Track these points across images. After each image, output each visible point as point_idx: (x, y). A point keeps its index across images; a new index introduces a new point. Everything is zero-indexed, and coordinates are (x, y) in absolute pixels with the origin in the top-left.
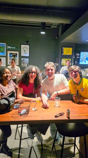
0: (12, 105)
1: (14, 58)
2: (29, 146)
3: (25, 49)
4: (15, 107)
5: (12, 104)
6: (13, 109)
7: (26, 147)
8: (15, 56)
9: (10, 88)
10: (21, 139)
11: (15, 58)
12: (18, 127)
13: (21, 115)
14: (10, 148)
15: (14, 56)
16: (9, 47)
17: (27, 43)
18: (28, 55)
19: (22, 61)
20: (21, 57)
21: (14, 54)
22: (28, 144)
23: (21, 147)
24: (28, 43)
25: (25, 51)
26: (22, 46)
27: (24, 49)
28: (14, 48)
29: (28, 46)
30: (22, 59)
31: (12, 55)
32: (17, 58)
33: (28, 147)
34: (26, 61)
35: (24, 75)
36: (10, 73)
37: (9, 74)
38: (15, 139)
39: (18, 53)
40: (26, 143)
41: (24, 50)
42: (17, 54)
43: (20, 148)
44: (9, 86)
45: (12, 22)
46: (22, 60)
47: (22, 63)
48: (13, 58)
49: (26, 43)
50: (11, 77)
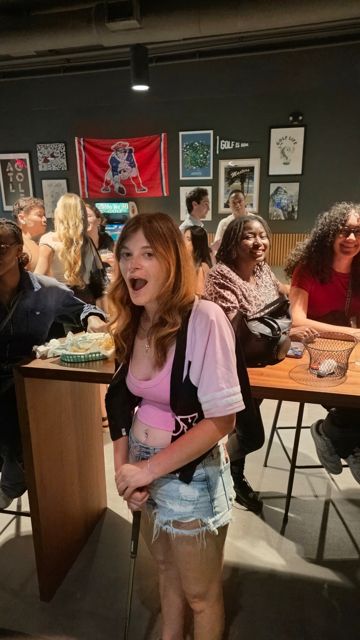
0: (285, 341)
1: (242, 184)
2: (316, 496)
3: (287, 143)
4: (290, 352)
5: (283, 338)
6: (287, 356)
7: (306, 496)
8: (245, 175)
9: (262, 290)
10: (294, 467)
11: (245, 185)
12: (277, 426)
13: (320, 376)
14: (254, 489)
15: (242, 178)
16: (226, 145)
17: (296, 119)
18: (296, 168)
19: (273, 195)
20: (267, 179)
21: (243, 171)
22: (313, 490)
23: (293, 494)
24: (301, 118)
25: (284, 155)
26: (276, 134)
27: (283, 146)
28: (243, 145)
29: (298, 133)
30: (273, 187)
31: (234, 174)
32: (255, 185)
33: (314, 498)
34: (290, 193)
35: (313, 241)
36: (264, 234)
37: (262, 237)
38: (265, 466)
39: (255, 163)
40: (306, 484)
41: (283, 152)
42: (252, 169)
43: (289, 496)
44: (259, 282)
45: (241, 39)
46: (272, 192)
47: (271, 204)
48: (237, 184)
49: (291, 118)
50: (267, 250)
